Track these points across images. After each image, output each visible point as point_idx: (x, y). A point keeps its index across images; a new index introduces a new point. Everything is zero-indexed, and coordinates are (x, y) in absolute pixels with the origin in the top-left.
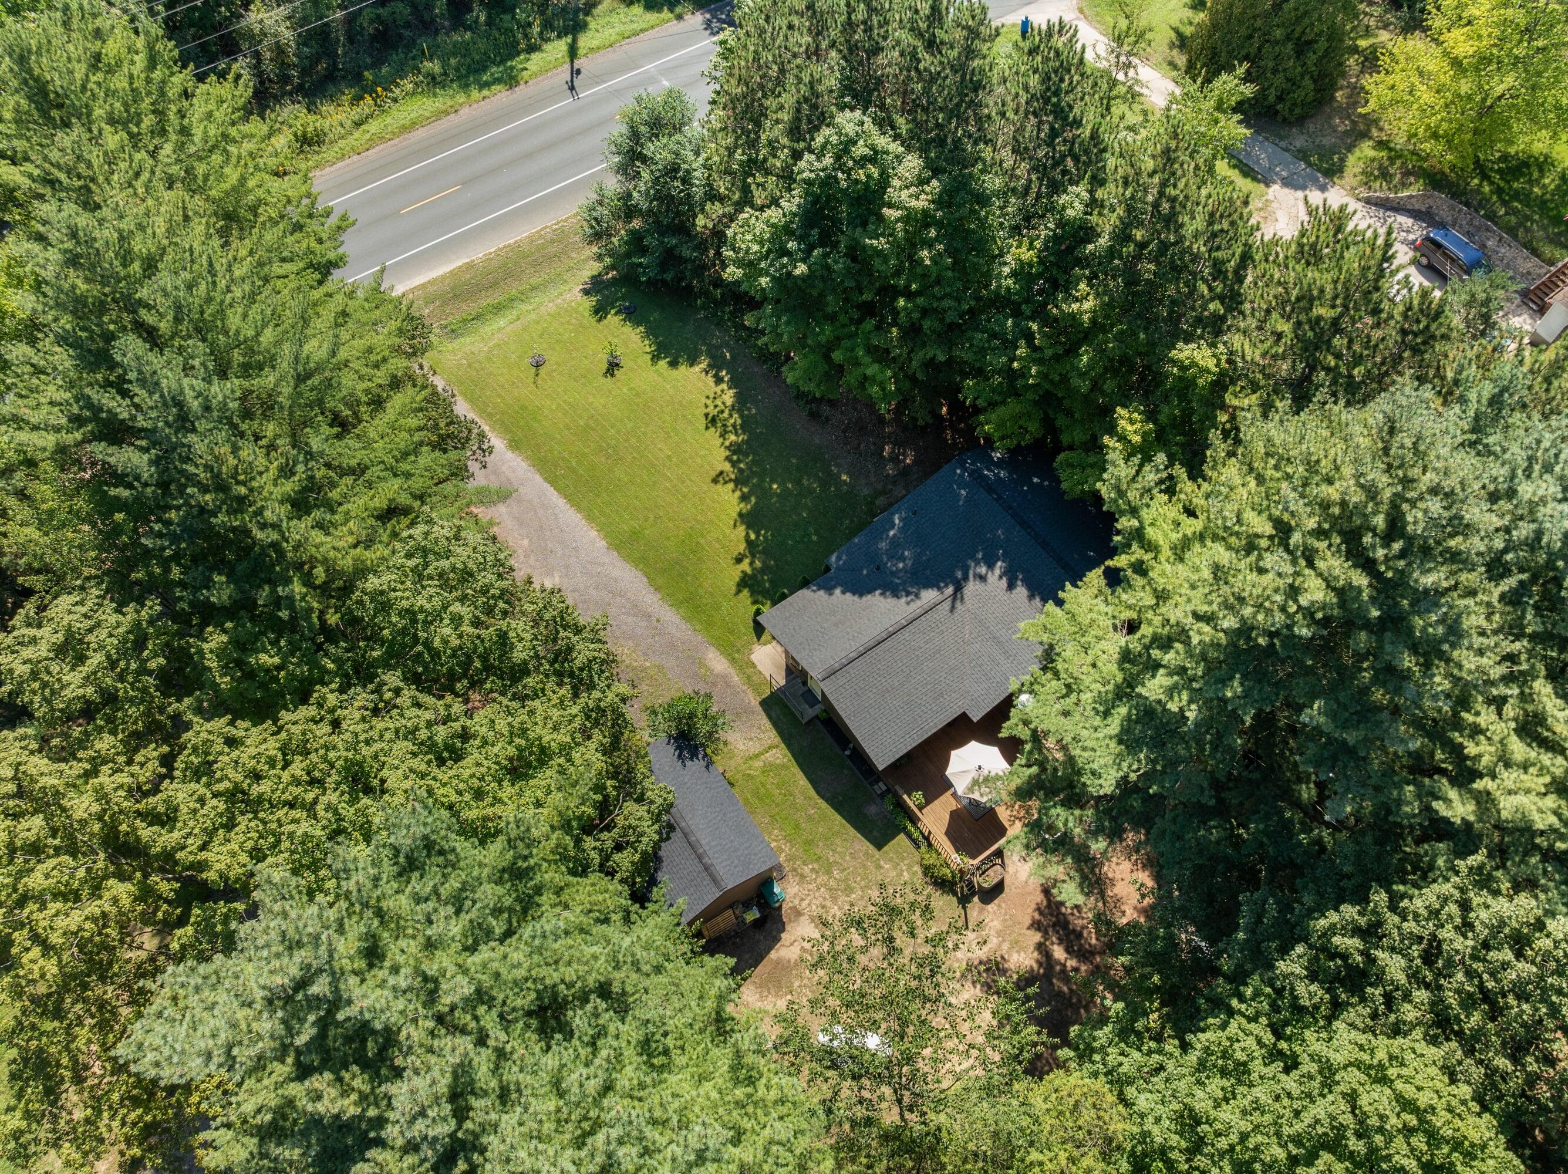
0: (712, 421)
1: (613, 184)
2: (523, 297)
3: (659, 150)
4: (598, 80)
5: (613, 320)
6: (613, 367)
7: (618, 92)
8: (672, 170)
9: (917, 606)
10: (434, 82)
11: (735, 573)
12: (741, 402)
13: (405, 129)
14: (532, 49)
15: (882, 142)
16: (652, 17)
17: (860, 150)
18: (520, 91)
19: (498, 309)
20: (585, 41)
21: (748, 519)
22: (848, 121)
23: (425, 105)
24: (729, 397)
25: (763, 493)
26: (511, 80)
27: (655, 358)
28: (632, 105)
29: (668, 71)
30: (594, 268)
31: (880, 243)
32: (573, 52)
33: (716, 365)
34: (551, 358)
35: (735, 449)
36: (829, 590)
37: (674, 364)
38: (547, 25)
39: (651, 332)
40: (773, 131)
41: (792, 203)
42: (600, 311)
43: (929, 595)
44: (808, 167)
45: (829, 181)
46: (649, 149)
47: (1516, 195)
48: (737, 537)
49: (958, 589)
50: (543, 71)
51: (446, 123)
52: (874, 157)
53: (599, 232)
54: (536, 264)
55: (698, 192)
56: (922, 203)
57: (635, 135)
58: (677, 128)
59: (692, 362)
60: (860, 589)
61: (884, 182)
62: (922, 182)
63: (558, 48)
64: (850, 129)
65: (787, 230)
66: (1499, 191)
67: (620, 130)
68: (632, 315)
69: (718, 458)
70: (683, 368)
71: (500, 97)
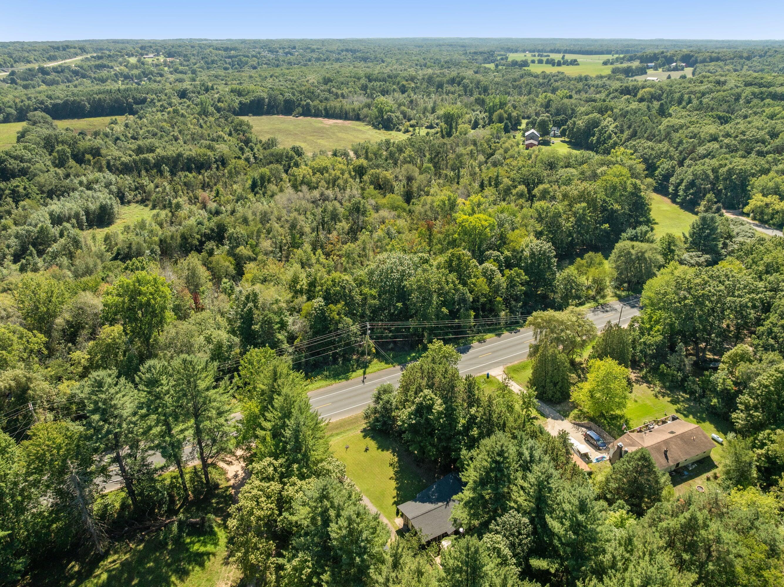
0: (391, 465)
1: (372, 405)
2: (344, 432)
3: (385, 397)
4: (370, 380)
5: (368, 439)
6: (367, 450)
7: (375, 384)
8: (388, 402)
9: (437, 506)
10: (327, 377)
11: (393, 501)
12: (399, 461)
13: (318, 388)
14: (354, 371)
15: (433, 396)
16: (387, 366)
17: (428, 397)
18: (349, 381)
19: (337, 434)
20: (368, 370)
21: (398, 489)
22: (426, 391)
23: (323, 383)
24: (396, 459)
25: (402, 483)
26: (347, 379)
27: (378, 449)
28: (379, 386)
29: (389, 380)
30: (365, 426)
31: (432, 417)
32: (364, 373)
33: (394, 451)
34: (351, 446)
35: (396, 472)
36: (416, 501)
37: (383, 450)
38: (358, 366)
39: (378, 442)
40: (411, 393)
41: (413, 408)
42: (365, 437)
43: (440, 504)
44: (417, 400)
45: (422, 403)
46: (383, 397)
47: (612, 424)
48: (395, 493)
49: (448, 503)
50: (356, 377)
51: (329, 388)
52: (431, 399)
53: (367, 417)
54: (349, 424)
55: (393, 407)
56: (441, 409)
57: (379, 393)
58: (390, 392)
59: (388, 450)
60: (423, 501)
61: (433, 404)
62: (441, 405)
63: (361, 371)
64: (426, 393)
65: (412, 414)
66: (608, 423)
67: (376, 392)
68: (373, 438)
69: (392, 474)
70: (385, 452)
71: (344, 382)
